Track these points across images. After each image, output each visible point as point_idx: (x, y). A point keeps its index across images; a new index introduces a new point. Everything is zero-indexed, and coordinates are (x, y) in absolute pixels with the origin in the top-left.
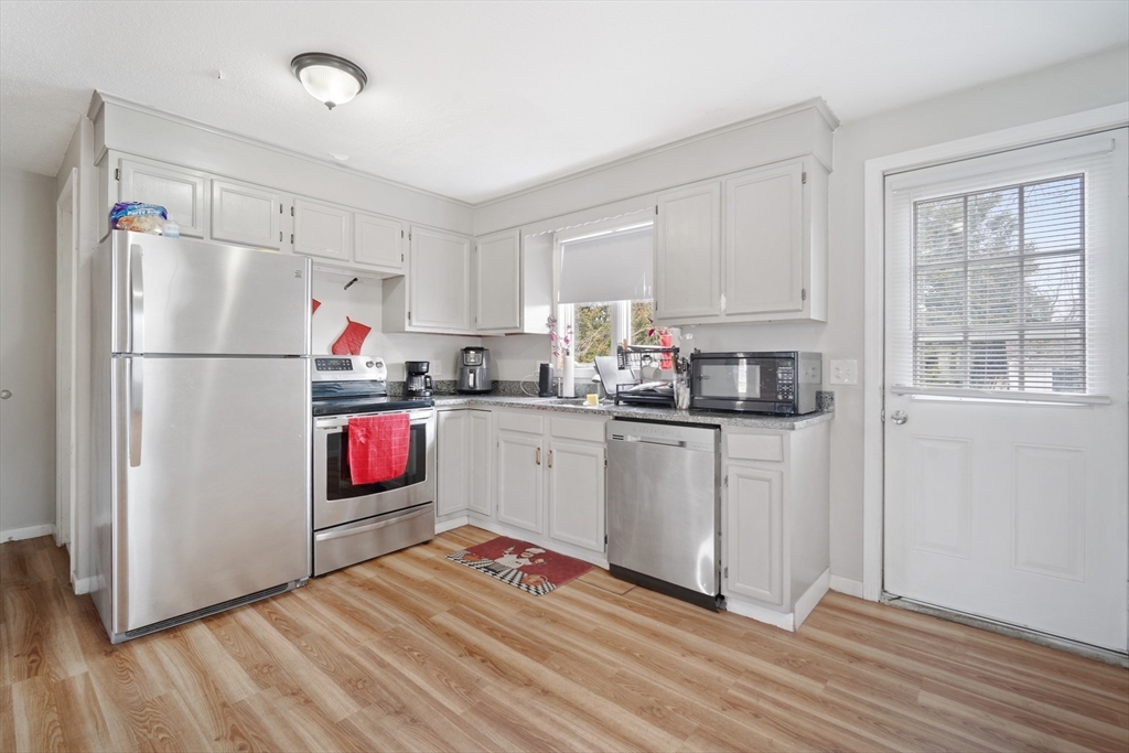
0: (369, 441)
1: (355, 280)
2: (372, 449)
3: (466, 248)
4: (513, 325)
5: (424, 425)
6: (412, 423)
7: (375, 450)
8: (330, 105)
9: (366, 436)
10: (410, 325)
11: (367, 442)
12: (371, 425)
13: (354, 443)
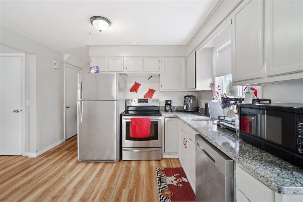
0: (137, 125)
1: (151, 77)
2: (137, 128)
3: (183, 61)
4: (193, 88)
5: (157, 122)
6: (151, 121)
7: (138, 128)
8: (100, 31)
9: (135, 123)
10: (162, 89)
11: (136, 125)
12: (137, 120)
13: (132, 125)
